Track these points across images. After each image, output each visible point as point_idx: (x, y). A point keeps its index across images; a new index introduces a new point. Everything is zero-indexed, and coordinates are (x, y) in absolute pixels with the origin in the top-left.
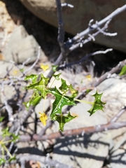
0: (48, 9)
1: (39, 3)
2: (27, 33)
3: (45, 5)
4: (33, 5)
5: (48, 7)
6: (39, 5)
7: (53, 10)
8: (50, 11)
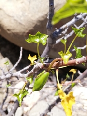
0: (21, 34)
1: (14, 30)
2: (2, 57)
3: (18, 31)
4: (8, 32)
5: (21, 33)
6: (13, 31)
7: (25, 34)
8: (22, 36)
